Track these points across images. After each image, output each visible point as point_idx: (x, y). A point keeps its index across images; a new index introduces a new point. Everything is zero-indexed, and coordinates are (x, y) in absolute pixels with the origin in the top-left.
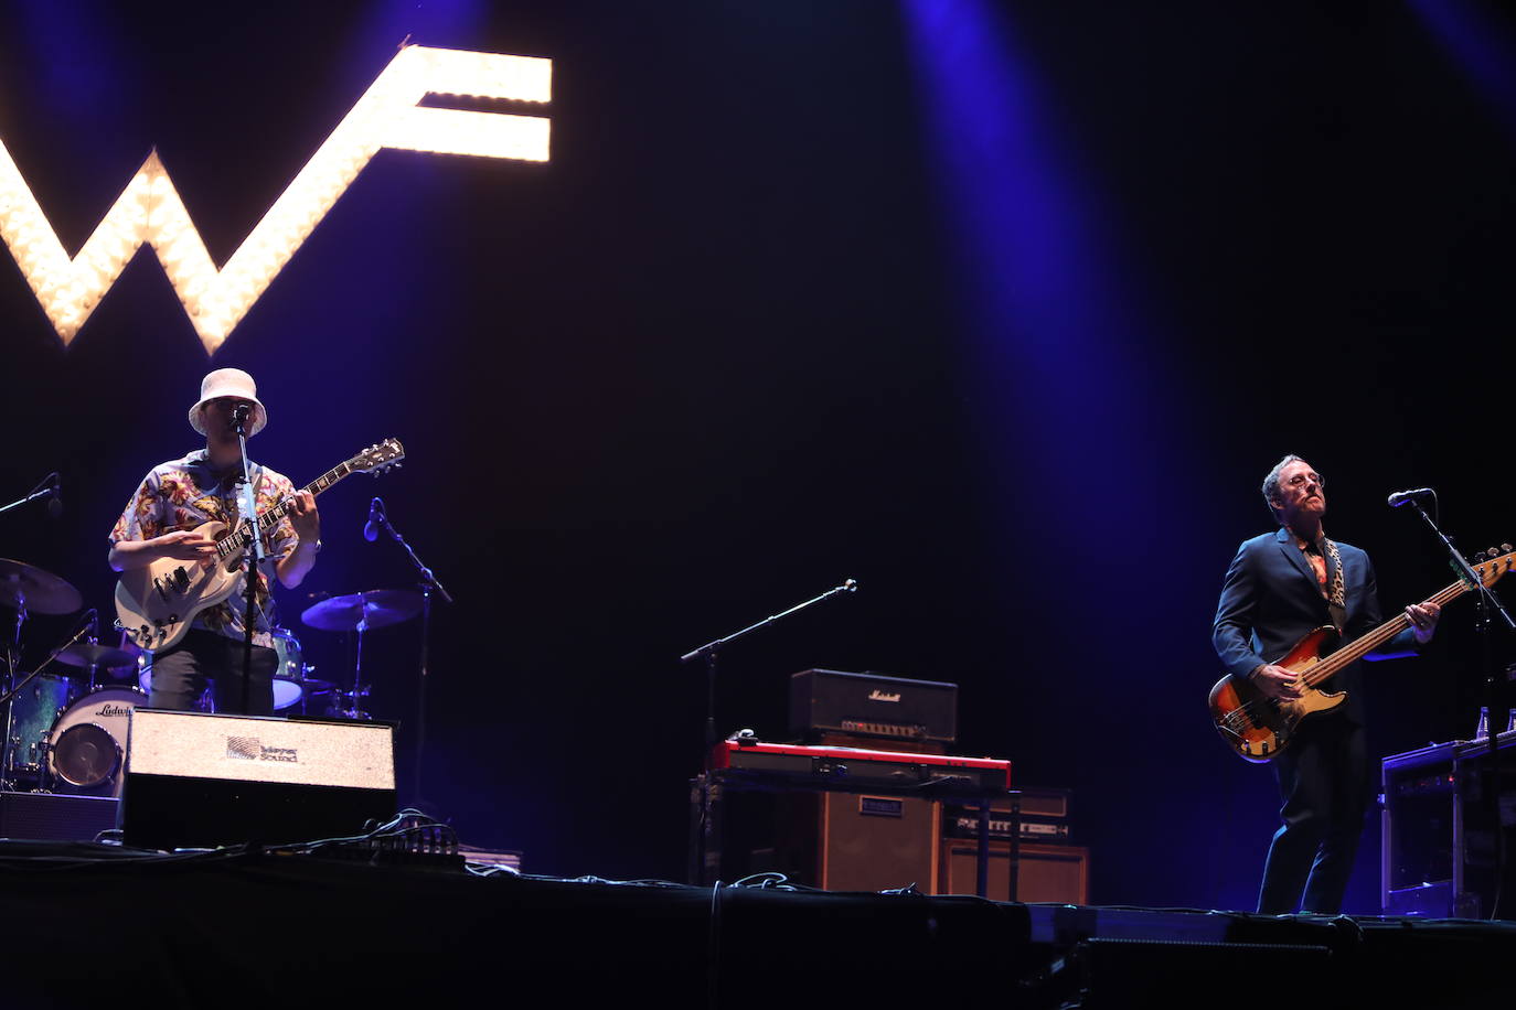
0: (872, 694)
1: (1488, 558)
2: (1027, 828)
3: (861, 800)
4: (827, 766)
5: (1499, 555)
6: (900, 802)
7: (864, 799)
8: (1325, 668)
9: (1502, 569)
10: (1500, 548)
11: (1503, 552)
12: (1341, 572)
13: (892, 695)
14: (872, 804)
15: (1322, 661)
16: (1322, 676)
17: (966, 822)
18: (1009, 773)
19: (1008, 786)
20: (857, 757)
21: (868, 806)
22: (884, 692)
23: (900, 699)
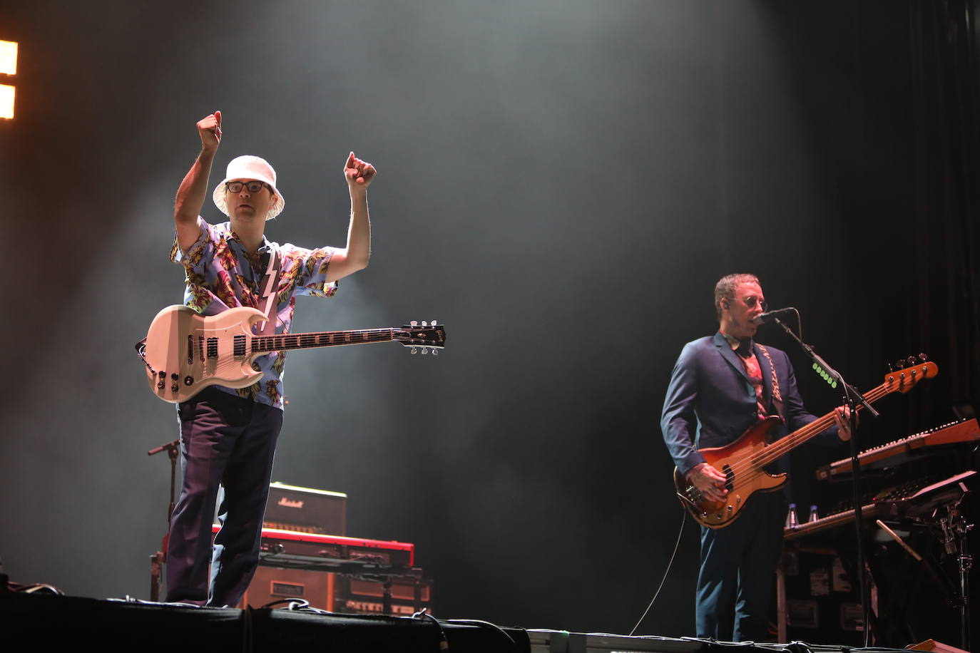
0: (281, 500)
1: (908, 365)
2: (399, 610)
3: (272, 585)
4: (266, 545)
5: (916, 364)
6: (302, 588)
7: (274, 584)
8: (771, 453)
9: (919, 376)
10: (917, 356)
11: (919, 362)
12: (774, 372)
13: (297, 502)
14: (281, 588)
15: (769, 446)
16: (768, 460)
17: (353, 603)
18: (412, 554)
19: (412, 564)
20: (291, 538)
21: (278, 589)
22: (290, 499)
23: (303, 505)
